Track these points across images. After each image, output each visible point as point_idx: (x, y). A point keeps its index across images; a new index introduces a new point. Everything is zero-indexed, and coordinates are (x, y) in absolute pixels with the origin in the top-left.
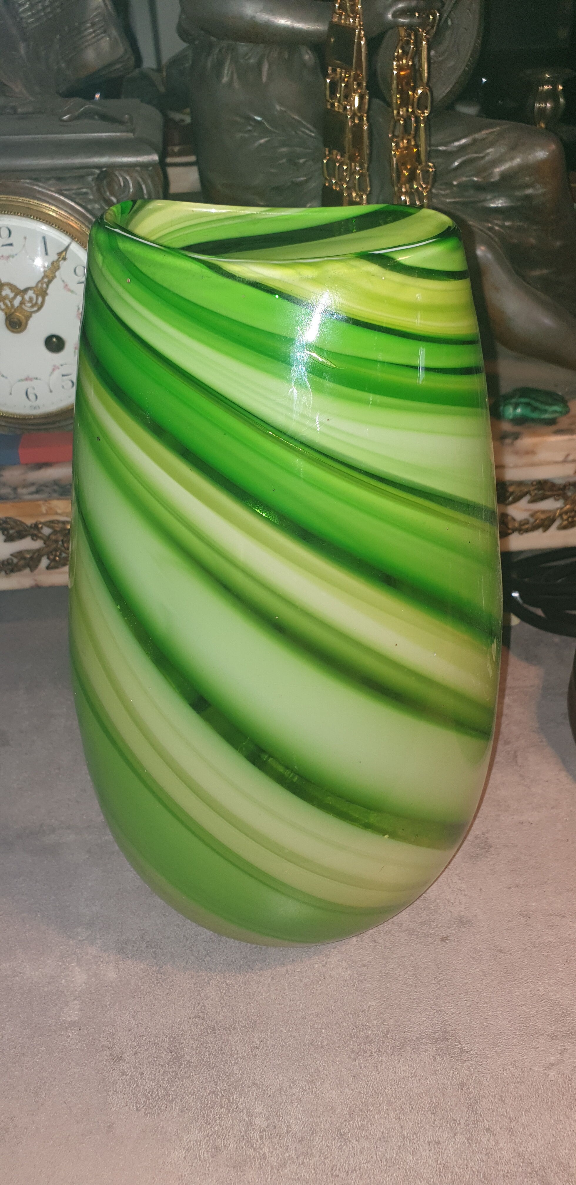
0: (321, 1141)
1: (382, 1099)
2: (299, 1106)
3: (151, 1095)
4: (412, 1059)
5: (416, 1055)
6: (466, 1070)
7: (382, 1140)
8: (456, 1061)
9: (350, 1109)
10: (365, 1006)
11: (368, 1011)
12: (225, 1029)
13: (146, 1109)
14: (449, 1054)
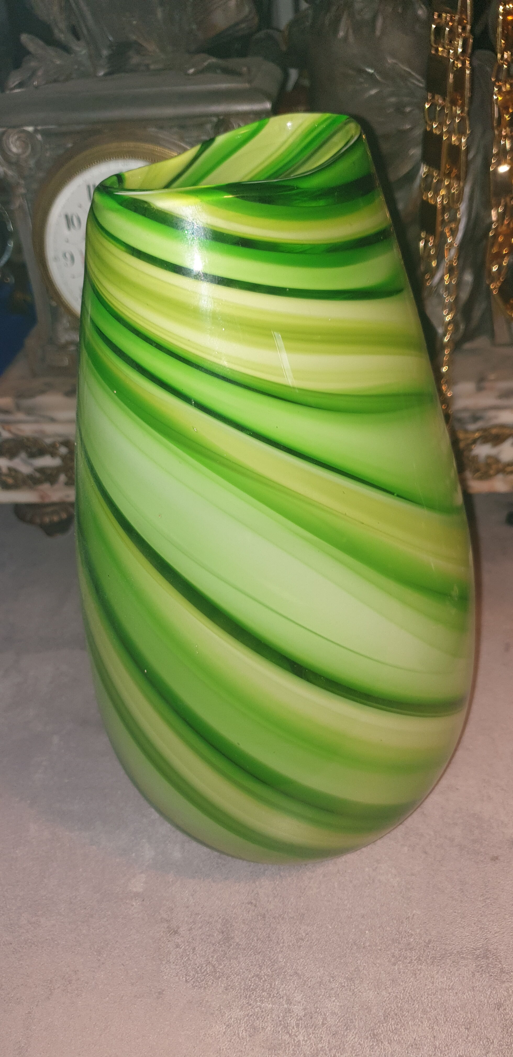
0: (354, 1038)
1: (417, 1006)
2: (336, 1000)
3: (201, 970)
4: (451, 972)
5: (456, 968)
6: (504, 991)
7: (414, 1046)
8: (495, 981)
9: (385, 1011)
10: (409, 914)
11: (412, 918)
12: (274, 918)
13: (194, 982)
14: (489, 973)
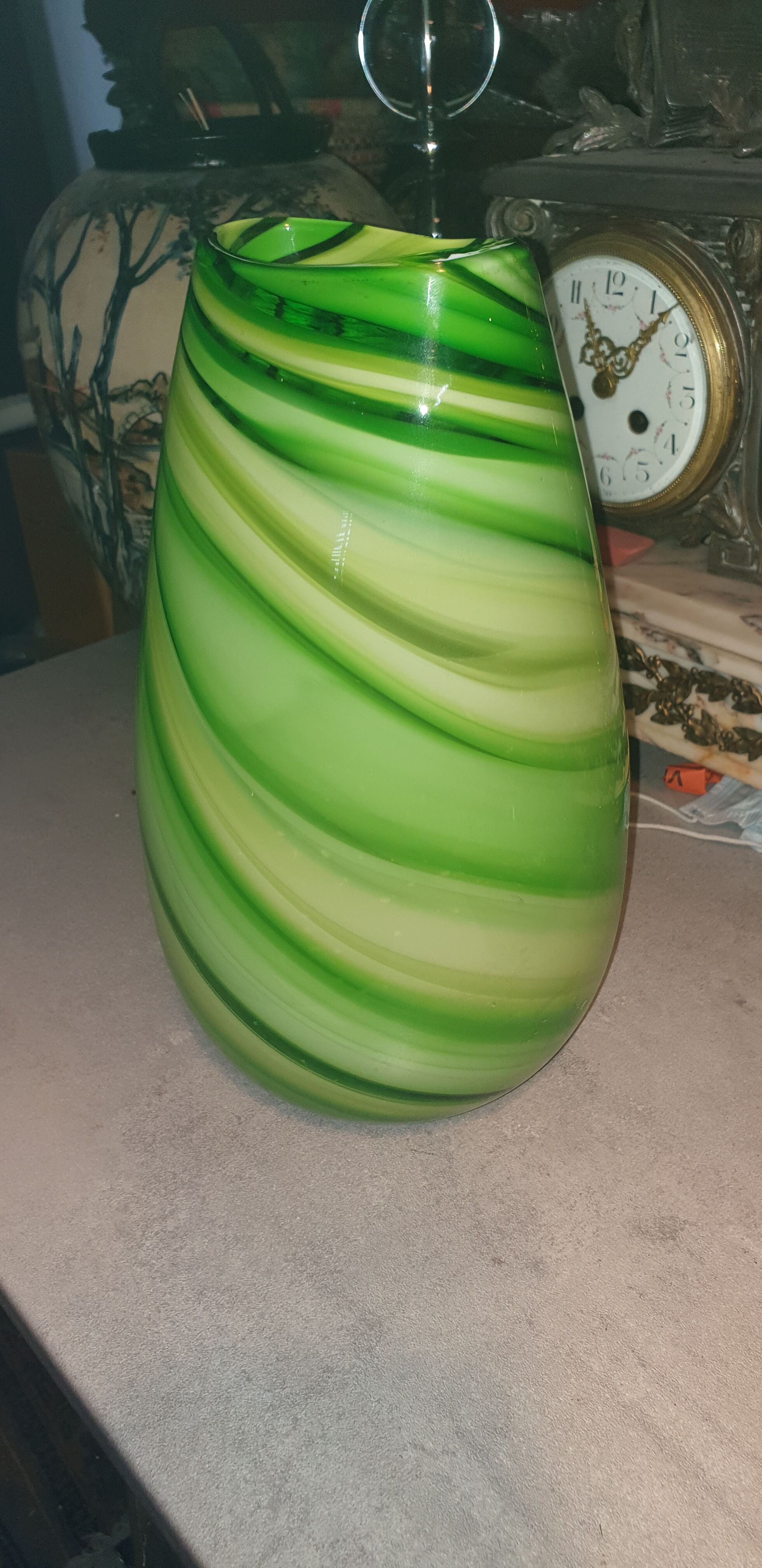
0: (184, 1281)
1: (261, 1306)
2: (206, 1244)
3: (142, 1135)
4: (324, 1309)
5: (332, 1310)
6: (349, 1364)
7: (219, 1330)
8: (353, 1350)
9: (231, 1285)
10: (353, 1236)
11: (350, 1242)
12: (242, 1144)
13: (128, 1139)
14: (356, 1340)
